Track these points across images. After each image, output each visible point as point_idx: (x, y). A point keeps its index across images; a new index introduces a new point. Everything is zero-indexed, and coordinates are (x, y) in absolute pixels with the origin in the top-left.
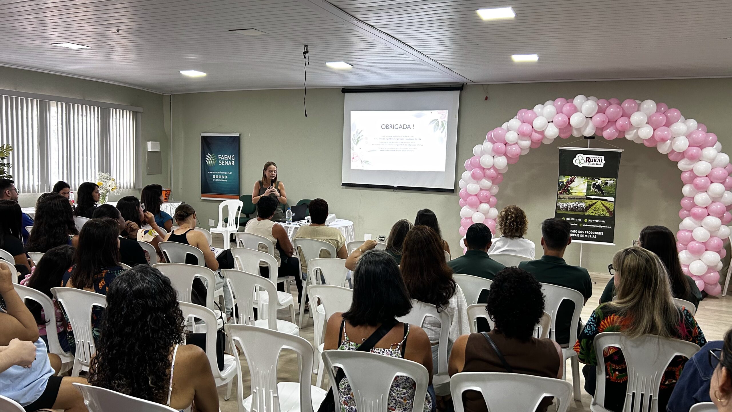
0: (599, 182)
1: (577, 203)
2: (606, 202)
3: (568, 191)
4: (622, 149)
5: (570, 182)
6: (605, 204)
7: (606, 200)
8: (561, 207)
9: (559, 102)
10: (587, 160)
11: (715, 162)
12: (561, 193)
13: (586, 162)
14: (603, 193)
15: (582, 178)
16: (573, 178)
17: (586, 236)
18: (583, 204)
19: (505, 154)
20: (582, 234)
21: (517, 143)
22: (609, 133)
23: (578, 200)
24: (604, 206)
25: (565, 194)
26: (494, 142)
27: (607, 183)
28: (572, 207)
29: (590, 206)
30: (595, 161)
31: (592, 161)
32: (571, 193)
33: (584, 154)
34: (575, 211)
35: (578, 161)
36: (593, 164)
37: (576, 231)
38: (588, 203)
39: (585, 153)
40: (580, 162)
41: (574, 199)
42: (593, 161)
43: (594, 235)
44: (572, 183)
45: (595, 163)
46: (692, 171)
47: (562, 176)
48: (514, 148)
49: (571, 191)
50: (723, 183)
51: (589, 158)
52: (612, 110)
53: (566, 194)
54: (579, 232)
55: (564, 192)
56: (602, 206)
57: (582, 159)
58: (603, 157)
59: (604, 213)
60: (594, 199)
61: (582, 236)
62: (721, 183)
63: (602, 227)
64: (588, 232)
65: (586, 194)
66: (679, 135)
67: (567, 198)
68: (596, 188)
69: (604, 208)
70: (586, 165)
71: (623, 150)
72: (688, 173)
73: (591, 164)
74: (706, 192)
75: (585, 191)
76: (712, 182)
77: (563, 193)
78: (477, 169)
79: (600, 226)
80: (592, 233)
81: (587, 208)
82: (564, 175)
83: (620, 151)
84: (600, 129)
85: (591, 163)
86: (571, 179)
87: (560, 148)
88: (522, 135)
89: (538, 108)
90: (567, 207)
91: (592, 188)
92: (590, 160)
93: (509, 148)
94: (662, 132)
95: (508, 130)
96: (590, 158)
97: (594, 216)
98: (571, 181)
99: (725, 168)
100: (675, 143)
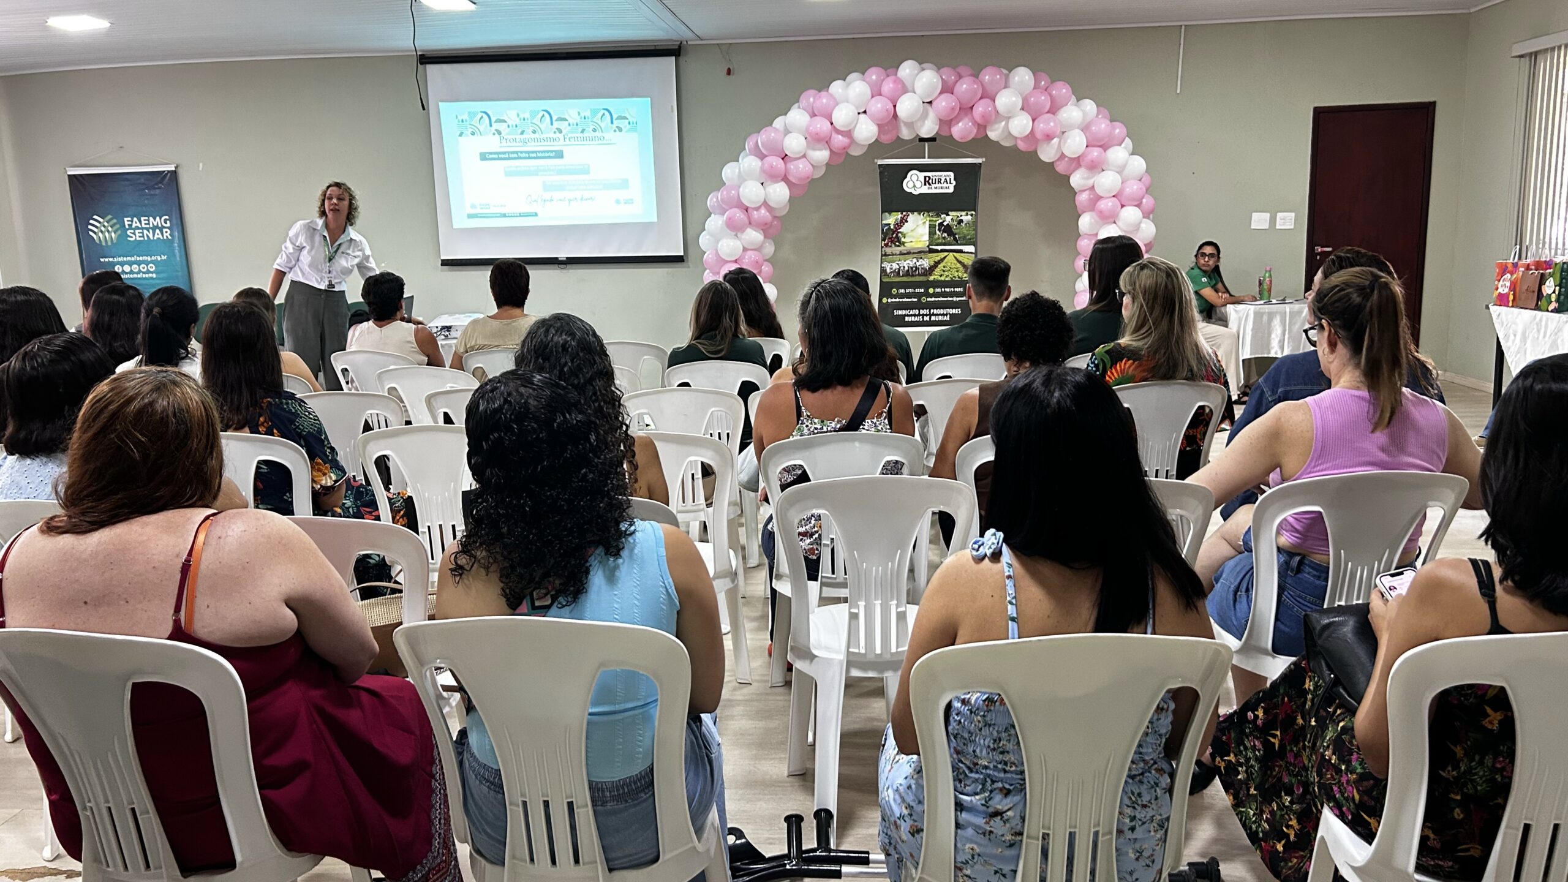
0: (948, 219)
1: (915, 260)
2: (963, 254)
3: (899, 240)
4: (982, 157)
5: (901, 223)
6: (960, 259)
7: (961, 251)
8: (888, 271)
9: (874, 74)
10: (927, 181)
11: (1126, 172)
12: (886, 245)
13: (925, 185)
14: (955, 239)
15: (920, 214)
16: (905, 216)
17: (933, 318)
18: (924, 262)
19: (785, 179)
20: (926, 315)
21: (804, 156)
22: (961, 130)
23: (915, 256)
24: (960, 262)
25: (893, 245)
26: (762, 157)
27: (961, 221)
28: (906, 268)
29: (937, 263)
30: (939, 182)
32: (904, 243)
33: (920, 171)
34: (913, 276)
35: (911, 184)
36: (936, 188)
37: (917, 312)
38: (933, 259)
39: (922, 168)
40: (914, 186)
41: (909, 253)
42: (935, 183)
43: (946, 315)
44: (904, 224)
45: (940, 185)
46: (1092, 188)
47: (887, 214)
48: (801, 166)
49: (903, 240)
50: (1138, 206)
51: (929, 178)
52: (964, 87)
53: (896, 246)
54: (922, 312)
55: (892, 242)
56: (956, 262)
57: (917, 180)
58: (952, 174)
59: (960, 275)
60: (943, 251)
61: (926, 318)
62: (1136, 206)
63: (958, 299)
64: (935, 311)
65: (927, 243)
66: (1072, 127)
67: (898, 253)
68: (944, 231)
69: (959, 265)
70: (925, 190)
71: (984, 160)
72: (1087, 192)
73: (933, 188)
74: (1115, 223)
75: (927, 237)
76: (1123, 206)
77: (890, 244)
78: (736, 210)
79: (955, 299)
80: (941, 311)
81: (932, 268)
82: (890, 212)
83: (979, 161)
84: (946, 123)
85: (933, 186)
86: (901, 217)
87: (880, 162)
88: (816, 139)
89: (836, 87)
90: (899, 269)
91: (938, 232)
92: (930, 181)
93: (792, 166)
94: (1045, 124)
95: (787, 132)
96: (931, 177)
97: (945, 281)
98: (901, 221)
99: (1140, 180)
100: (1065, 142)
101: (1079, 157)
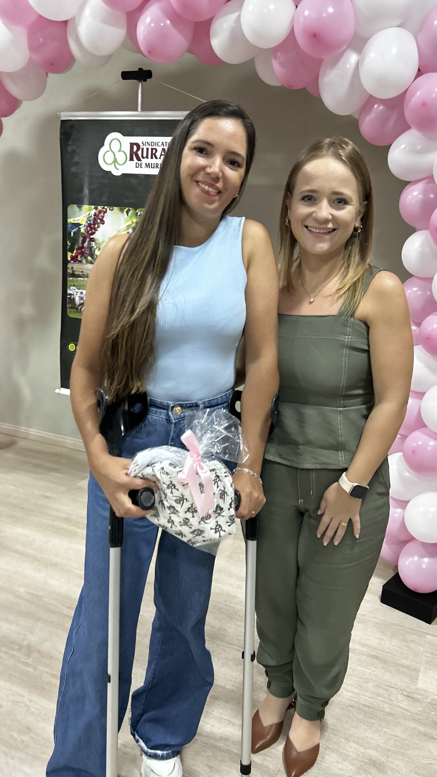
3: (91, 252)
5: (94, 224)
8: (78, 300)
10: (134, 152)
12: (74, 259)
13: (131, 159)
15: (122, 211)
16: (100, 212)
25: (84, 261)
30: (153, 155)
31: (145, 155)
35: (109, 158)
36: (148, 165)
39: (130, 128)
40: (115, 161)
42: (147, 157)
44: (98, 227)
45: (154, 160)
47: (75, 207)
51: (138, 145)
53: (88, 262)
55: (83, 254)
57: (120, 151)
70: (131, 168)
73: (144, 165)
77: (79, 259)
82: (80, 203)
85: (144, 161)
86: (95, 215)
87: (66, 115)
92: (140, 153)
96: (141, 144)
98: (95, 221)
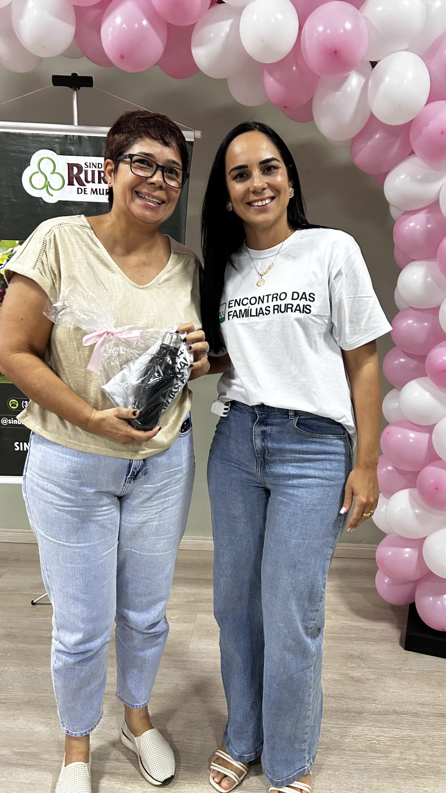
39: (64, 146)
71: (198, 134)
100: (377, 84)
101: (407, 128)
